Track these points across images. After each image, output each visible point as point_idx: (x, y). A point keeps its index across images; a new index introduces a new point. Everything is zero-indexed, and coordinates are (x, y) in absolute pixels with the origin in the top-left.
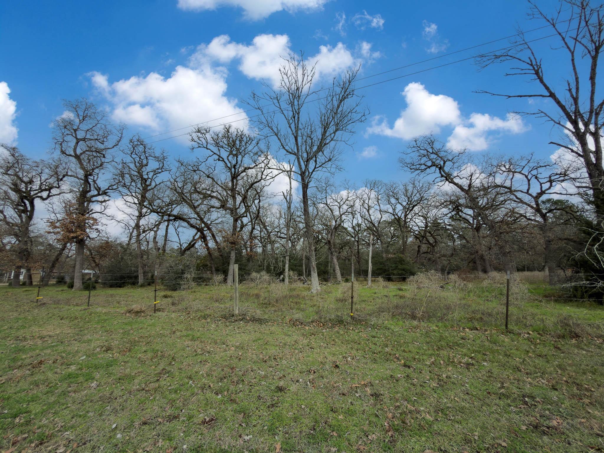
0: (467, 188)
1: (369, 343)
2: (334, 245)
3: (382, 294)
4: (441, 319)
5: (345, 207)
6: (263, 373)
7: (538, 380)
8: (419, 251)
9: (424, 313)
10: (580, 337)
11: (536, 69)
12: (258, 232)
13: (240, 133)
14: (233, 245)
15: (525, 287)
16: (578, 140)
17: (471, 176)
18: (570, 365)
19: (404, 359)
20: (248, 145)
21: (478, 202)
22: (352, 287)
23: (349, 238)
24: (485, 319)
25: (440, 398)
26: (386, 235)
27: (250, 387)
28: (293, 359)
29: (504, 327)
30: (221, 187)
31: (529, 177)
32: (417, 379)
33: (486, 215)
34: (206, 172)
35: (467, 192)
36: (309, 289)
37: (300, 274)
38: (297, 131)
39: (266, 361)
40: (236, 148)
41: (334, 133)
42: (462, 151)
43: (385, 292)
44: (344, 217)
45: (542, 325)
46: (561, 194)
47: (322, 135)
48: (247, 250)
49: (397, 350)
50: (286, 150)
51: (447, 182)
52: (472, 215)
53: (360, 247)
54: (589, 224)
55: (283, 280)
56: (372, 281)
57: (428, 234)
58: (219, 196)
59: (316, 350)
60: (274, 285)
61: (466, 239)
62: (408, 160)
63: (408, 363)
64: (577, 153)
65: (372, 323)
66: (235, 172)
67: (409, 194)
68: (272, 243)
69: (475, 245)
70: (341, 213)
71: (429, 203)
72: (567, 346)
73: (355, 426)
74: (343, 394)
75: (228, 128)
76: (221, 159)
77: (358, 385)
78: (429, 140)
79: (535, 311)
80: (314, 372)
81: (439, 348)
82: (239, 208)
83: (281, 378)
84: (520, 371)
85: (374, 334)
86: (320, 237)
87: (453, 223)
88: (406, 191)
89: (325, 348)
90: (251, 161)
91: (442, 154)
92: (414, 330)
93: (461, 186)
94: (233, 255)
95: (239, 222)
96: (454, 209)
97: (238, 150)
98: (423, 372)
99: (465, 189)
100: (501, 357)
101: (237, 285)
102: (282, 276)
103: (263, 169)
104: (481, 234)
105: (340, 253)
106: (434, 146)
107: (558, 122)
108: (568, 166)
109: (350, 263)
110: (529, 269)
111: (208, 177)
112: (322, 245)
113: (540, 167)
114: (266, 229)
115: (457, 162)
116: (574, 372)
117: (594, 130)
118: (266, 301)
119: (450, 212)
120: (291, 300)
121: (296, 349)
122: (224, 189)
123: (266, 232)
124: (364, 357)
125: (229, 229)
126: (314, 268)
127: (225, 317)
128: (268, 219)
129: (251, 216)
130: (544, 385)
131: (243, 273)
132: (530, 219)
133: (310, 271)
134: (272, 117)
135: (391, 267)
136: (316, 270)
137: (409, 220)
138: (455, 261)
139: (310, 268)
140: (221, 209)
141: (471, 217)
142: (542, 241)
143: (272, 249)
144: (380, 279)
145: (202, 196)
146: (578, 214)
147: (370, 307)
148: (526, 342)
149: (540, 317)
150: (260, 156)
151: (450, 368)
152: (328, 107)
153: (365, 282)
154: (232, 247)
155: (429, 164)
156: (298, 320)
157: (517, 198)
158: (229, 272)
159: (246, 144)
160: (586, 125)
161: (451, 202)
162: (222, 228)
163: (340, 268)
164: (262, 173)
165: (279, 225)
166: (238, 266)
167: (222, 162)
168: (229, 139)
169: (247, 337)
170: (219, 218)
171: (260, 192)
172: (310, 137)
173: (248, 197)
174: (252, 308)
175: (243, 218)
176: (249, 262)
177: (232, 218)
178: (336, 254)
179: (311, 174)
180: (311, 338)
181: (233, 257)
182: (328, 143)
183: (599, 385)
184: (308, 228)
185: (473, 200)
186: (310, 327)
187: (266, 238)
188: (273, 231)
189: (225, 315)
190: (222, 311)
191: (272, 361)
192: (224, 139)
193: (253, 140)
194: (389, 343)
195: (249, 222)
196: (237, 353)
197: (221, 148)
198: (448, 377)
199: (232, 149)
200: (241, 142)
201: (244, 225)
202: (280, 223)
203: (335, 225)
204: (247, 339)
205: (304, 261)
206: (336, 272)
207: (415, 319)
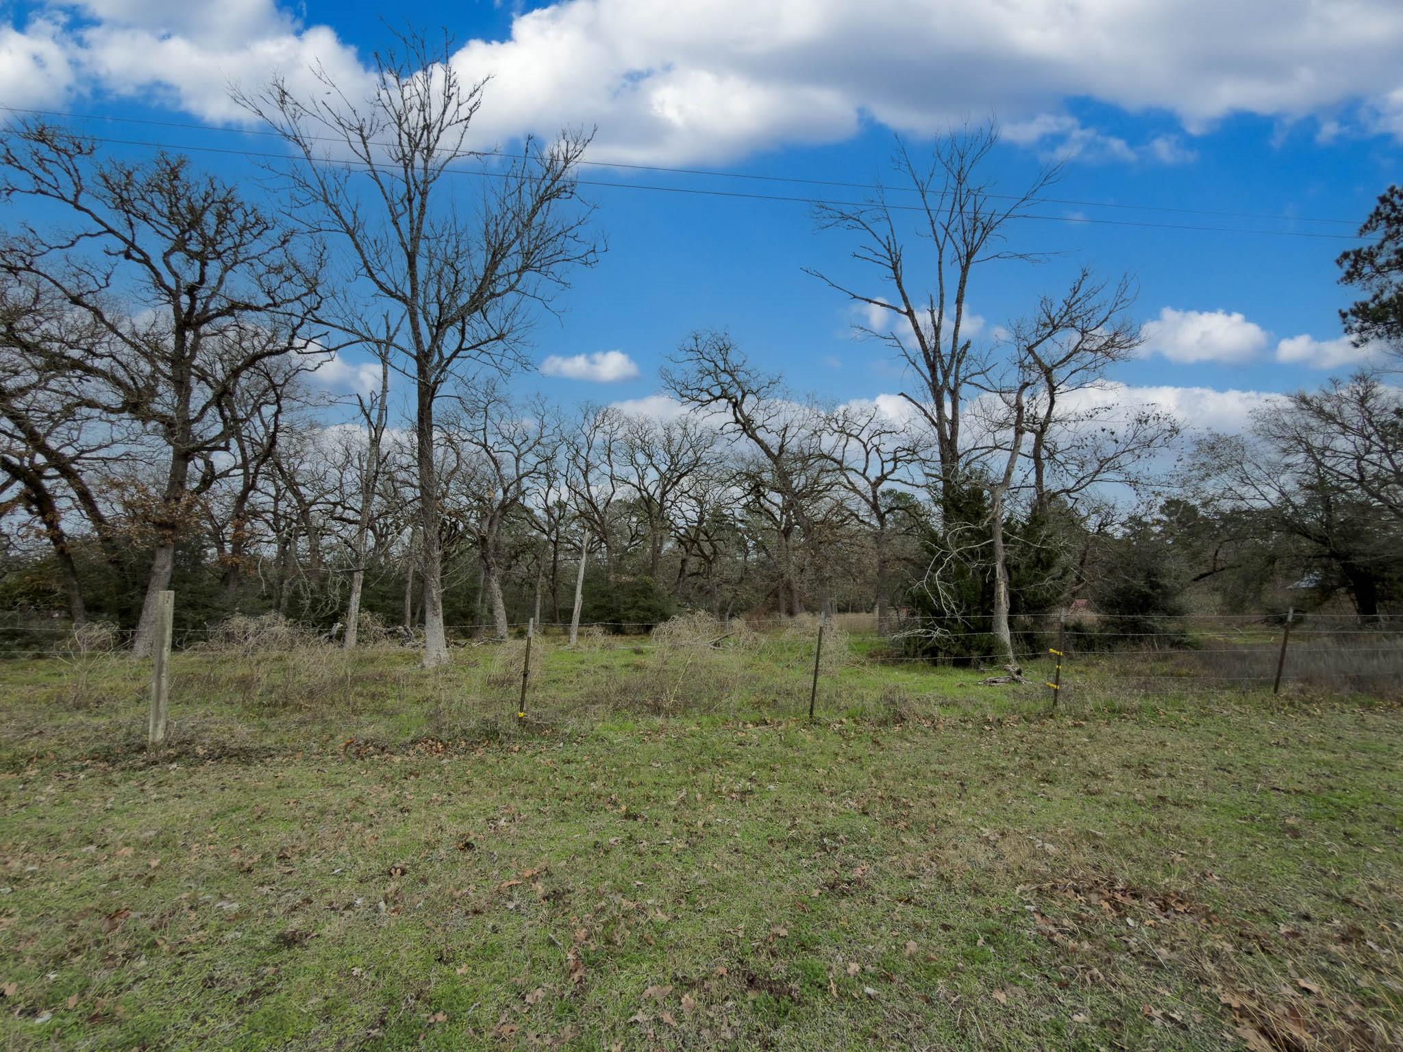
0: (776, 453)
1: (555, 777)
2: (497, 548)
3: (599, 663)
4: (708, 709)
5: (531, 459)
6: (236, 906)
7: (844, 802)
8: (682, 570)
9: (678, 699)
10: (905, 719)
11: (894, 260)
12: (268, 499)
13: (222, 194)
14: (168, 533)
15: (844, 639)
16: (934, 398)
17: (785, 429)
18: (889, 769)
19: (627, 800)
20: (247, 235)
21: (792, 482)
22: (528, 649)
23: (534, 533)
24: (781, 702)
25: (688, 870)
26: (621, 533)
27: (180, 960)
28: (344, 849)
29: (807, 715)
30: (132, 344)
31: (869, 447)
32: (647, 840)
33: (801, 507)
34: (66, 285)
35: (775, 459)
36: (417, 658)
37: (394, 619)
38: (415, 240)
39: (249, 870)
40: (203, 235)
41: (520, 272)
43: (603, 659)
44: (526, 482)
45: (860, 706)
46: (906, 483)
47: (487, 270)
48: (221, 550)
49: (616, 784)
50: (377, 282)
51: (745, 435)
52: (781, 505)
53: (561, 556)
54: (933, 536)
55: (341, 636)
56: (580, 634)
57: (702, 536)
58: (121, 373)
59: (414, 815)
60: (303, 650)
61: (766, 551)
62: (678, 376)
63: (635, 810)
64: (930, 418)
65: (568, 731)
66: (192, 307)
67: (673, 450)
68: (316, 533)
69: (780, 563)
70: (521, 472)
71: (710, 473)
72: (889, 738)
73: (495, 981)
74: (476, 912)
75: (174, 163)
76: (136, 255)
77: (514, 882)
78: (720, 343)
79: (853, 681)
80: (403, 873)
81: (697, 768)
82: (197, 420)
83: (294, 908)
84: (822, 791)
85: (569, 755)
86: (461, 526)
87: (748, 518)
88: (670, 440)
89: (443, 803)
90: (255, 288)
91: (741, 377)
92: (654, 737)
93: (767, 446)
94: (164, 564)
95: (200, 463)
96: (751, 490)
97: (208, 241)
98: (661, 823)
99: (773, 455)
100: (797, 770)
101: (167, 651)
102: (339, 625)
103: (296, 321)
104: (791, 543)
105: (509, 567)
106: (729, 358)
107: (913, 361)
108: (919, 437)
109: (532, 592)
110: (855, 610)
111: (76, 301)
112: (463, 547)
113: (885, 432)
114: (297, 494)
115: (765, 398)
116: (893, 779)
117: (953, 385)
118: (274, 697)
119: (745, 496)
120: (357, 689)
121: (355, 819)
122: (145, 354)
123: (295, 502)
124: (540, 812)
125: (157, 482)
126: (434, 604)
127: (108, 757)
128: (306, 466)
129: (243, 450)
130: (852, 809)
131: (202, 617)
132: (862, 522)
133: (423, 612)
134: (341, 180)
135: (625, 603)
136: (440, 610)
137: (669, 504)
138: (746, 593)
139: (424, 603)
140: (126, 415)
141: (779, 508)
142: (875, 561)
143: (314, 550)
144: (597, 630)
145: (39, 361)
146: (924, 518)
147: (568, 695)
148: (837, 737)
149: (859, 691)
150: (289, 279)
151: (712, 807)
152: (509, 203)
153: (563, 637)
154: (164, 537)
155: (717, 391)
156: (373, 741)
157: (849, 482)
158: (144, 613)
159: (241, 231)
160: (946, 375)
161: (749, 476)
162: (127, 476)
163: (505, 604)
164: (294, 330)
165: (342, 485)
166: (172, 597)
167: (139, 265)
168: (178, 199)
169: (192, 809)
170: (113, 442)
171: (283, 385)
172: (452, 266)
173: (239, 392)
174: (219, 719)
175: (215, 453)
176: (227, 584)
177: (171, 448)
178: (498, 571)
179: (448, 363)
180: (406, 784)
181: (164, 567)
182: (499, 295)
183: (919, 796)
184: (427, 499)
185: (784, 476)
186: (408, 755)
187: (295, 518)
188: (321, 500)
189: (108, 748)
190: (98, 738)
191: (271, 866)
192: (153, 195)
193: (267, 228)
194: (600, 770)
195: (235, 467)
196: (142, 861)
197: (142, 222)
198: (707, 825)
199: (187, 236)
200: (221, 219)
201: (217, 473)
202: (344, 481)
203: (503, 501)
204: (188, 816)
205: (410, 585)
206: (495, 613)
207: (659, 715)
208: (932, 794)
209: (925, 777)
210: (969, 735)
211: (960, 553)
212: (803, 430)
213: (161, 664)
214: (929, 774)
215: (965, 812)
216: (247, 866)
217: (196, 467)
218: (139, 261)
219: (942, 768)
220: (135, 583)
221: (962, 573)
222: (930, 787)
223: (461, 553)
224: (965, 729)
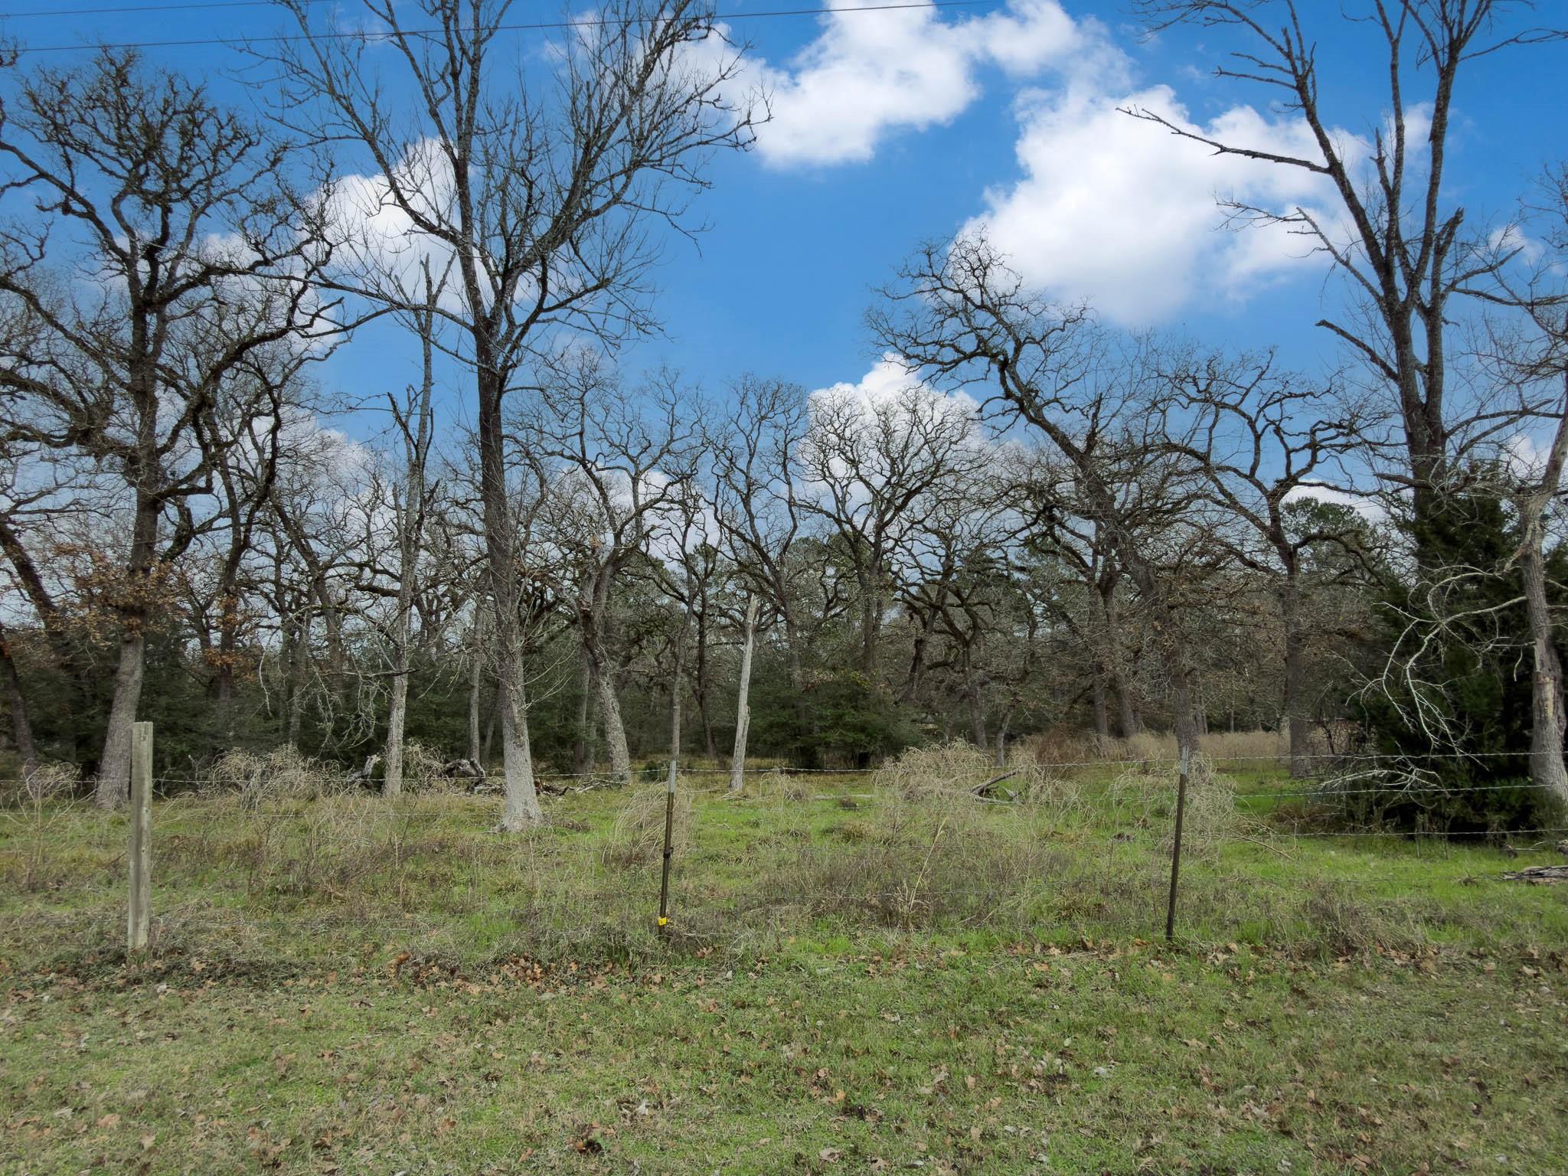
0: (1082, 446)
1: (723, 1031)
2: (607, 629)
3: (783, 826)
4: (977, 917)
7: (1243, 1108)
8: (918, 659)
9: (923, 897)
10: (1356, 949)
11: (1300, 72)
13: (185, 99)
14: (136, 621)
16: (1389, 324)
17: (1098, 403)
18: (1329, 1046)
19: (846, 1082)
20: (224, 160)
21: (1113, 499)
22: (670, 802)
23: (666, 601)
24: (1111, 906)
26: (809, 595)
28: (406, 1138)
29: (1162, 934)
30: (77, 341)
31: (1259, 427)
32: (885, 1157)
33: (1133, 542)
35: (1081, 458)
36: (492, 816)
37: (456, 747)
38: (464, 138)
39: (276, 1164)
40: (163, 165)
41: (628, 172)
42: (1076, 313)
43: (790, 818)
44: (650, 518)
45: (1264, 920)
46: (1336, 488)
47: (576, 174)
48: (206, 643)
49: (824, 1049)
50: (411, 213)
51: (1023, 418)
52: (1093, 539)
53: (710, 638)
54: (1398, 593)
55: (378, 777)
56: (748, 772)
57: (952, 599)
58: (65, 387)
59: (506, 1087)
61: (1069, 621)
62: (901, 325)
63: (859, 1099)
64: (1384, 366)
65: (740, 951)
66: (153, 276)
67: (895, 449)
68: (334, 611)
69: (1096, 643)
70: (641, 502)
71: (962, 487)
72: (1323, 984)
75: (120, 61)
76: (76, 206)
78: (973, 258)
79: (1248, 869)
81: (964, 1027)
82: (166, 449)
84: (1198, 1084)
85: (744, 994)
86: (549, 595)
87: (1034, 562)
88: (888, 433)
89: (547, 1070)
91: (1013, 315)
92: (885, 965)
93: (1064, 437)
94: (132, 668)
95: (172, 511)
96: (1039, 515)
97: (170, 175)
98: (908, 1127)
99: (1077, 450)
100: (1148, 1039)
102: (375, 759)
103: (297, 286)
104: (1114, 605)
105: (628, 659)
106: (988, 281)
107: (1344, 258)
108: (1361, 402)
109: (667, 698)
110: (1242, 727)
113: (1291, 395)
114: (306, 552)
115: (1057, 350)
116: (1337, 1066)
117: (1429, 298)
118: (291, 878)
119: (1028, 526)
120: (410, 867)
121: (419, 1088)
122: (94, 354)
123: (304, 565)
124: (702, 1093)
125: (116, 543)
126: (516, 727)
127: (75, 969)
129: (230, 488)
130: (1259, 1123)
131: (185, 747)
132: (1252, 564)
133: (498, 736)
135: (821, 718)
136: (525, 739)
137: (891, 543)
138: (1033, 697)
139: (501, 724)
140: (74, 449)
141: (1091, 545)
142: (1280, 637)
143: (334, 640)
144: (778, 765)
146: (1375, 553)
147: (734, 885)
148: (1221, 979)
149: (1262, 891)
150: (284, 220)
151: (995, 1102)
152: (607, 58)
153: (721, 778)
154: (130, 628)
155: (969, 344)
156: (437, 958)
157: (1223, 491)
158: (109, 742)
159: (214, 154)
160: (1413, 281)
161: (1034, 491)
162: (78, 535)
163: (625, 720)
164: (295, 300)
165: (369, 534)
166: (151, 731)
167: (81, 220)
168: (128, 115)
169: (190, 1058)
170: (58, 486)
171: (282, 385)
172: (523, 175)
173: (220, 399)
174: (218, 912)
175: (191, 497)
176: (216, 696)
177: (133, 490)
178: (611, 666)
179: (522, 334)
180: (491, 1031)
181: (132, 673)
182: (597, 213)
183: (1393, 1105)
184: (498, 557)
185: (1096, 487)
186: (490, 983)
187: (305, 588)
188: (341, 559)
189: (77, 956)
190: (62, 938)
191: (304, 1158)
192: (95, 113)
193: (250, 143)
194: (797, 1023)
195: (220, 516)
196: (132, 1138)
197: (82, 156)
198: (988, 1136)
199: (142, 170)
200: (188, 139)
201: (196, 525)
202: (373, 528)
203: (615, 551)
204: (186, 1069)
205: (476, 694)
206: (610, 738)
207: (891, 925)
208: (1419, 1103)
209: (1402, 1066)
210: (1490, 985)
211: (1455, 626)
212: (1131, 403)
213: (139, 832)
214: (1411, 1061)
215: (1491, 1143)
216: (271, 1155)
217: (169, 516)
218: (81, 215)
219: (1438, 1048)
220: (94, 697)
221: (1460, 663)
222: (1415, 1086)
223: (552, 638)
224: (1481, 971)
